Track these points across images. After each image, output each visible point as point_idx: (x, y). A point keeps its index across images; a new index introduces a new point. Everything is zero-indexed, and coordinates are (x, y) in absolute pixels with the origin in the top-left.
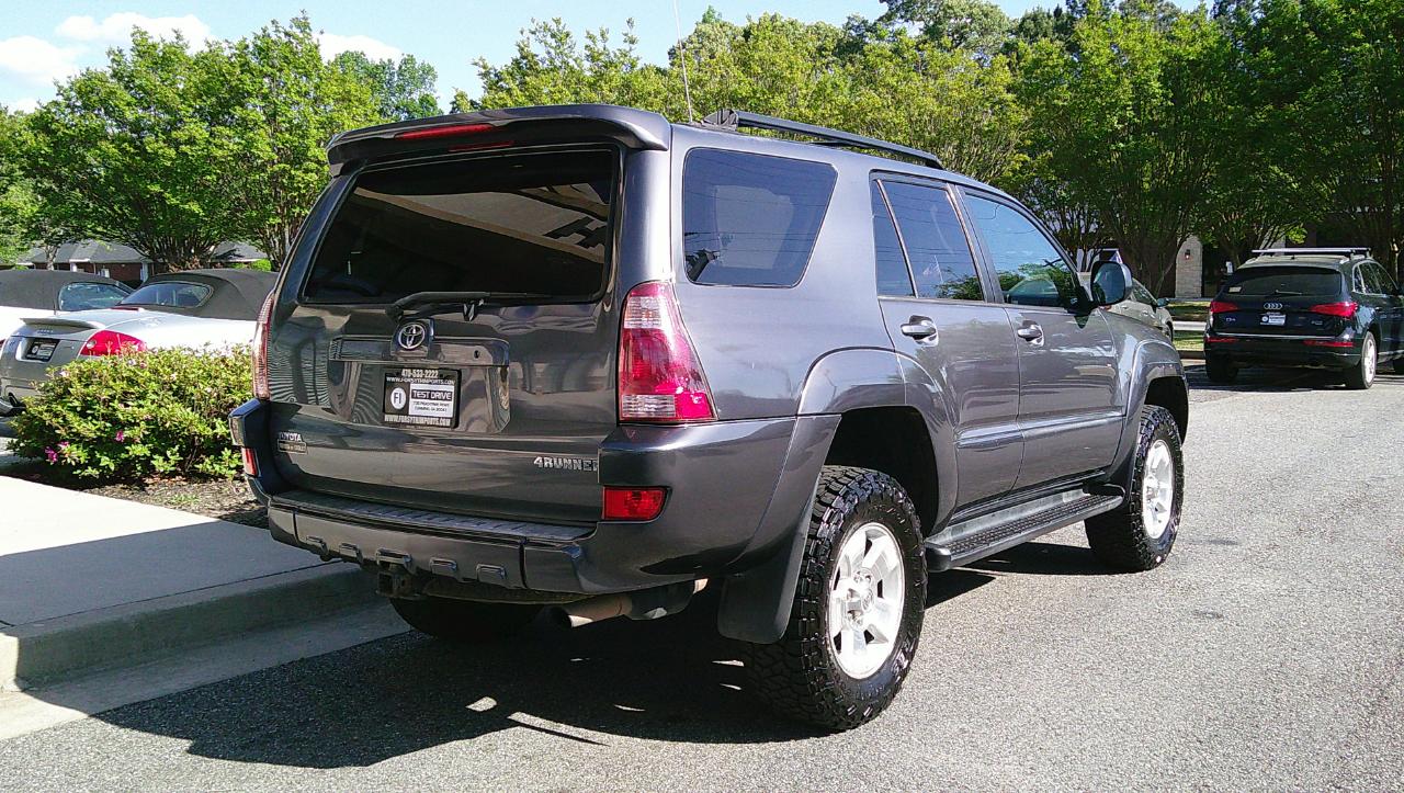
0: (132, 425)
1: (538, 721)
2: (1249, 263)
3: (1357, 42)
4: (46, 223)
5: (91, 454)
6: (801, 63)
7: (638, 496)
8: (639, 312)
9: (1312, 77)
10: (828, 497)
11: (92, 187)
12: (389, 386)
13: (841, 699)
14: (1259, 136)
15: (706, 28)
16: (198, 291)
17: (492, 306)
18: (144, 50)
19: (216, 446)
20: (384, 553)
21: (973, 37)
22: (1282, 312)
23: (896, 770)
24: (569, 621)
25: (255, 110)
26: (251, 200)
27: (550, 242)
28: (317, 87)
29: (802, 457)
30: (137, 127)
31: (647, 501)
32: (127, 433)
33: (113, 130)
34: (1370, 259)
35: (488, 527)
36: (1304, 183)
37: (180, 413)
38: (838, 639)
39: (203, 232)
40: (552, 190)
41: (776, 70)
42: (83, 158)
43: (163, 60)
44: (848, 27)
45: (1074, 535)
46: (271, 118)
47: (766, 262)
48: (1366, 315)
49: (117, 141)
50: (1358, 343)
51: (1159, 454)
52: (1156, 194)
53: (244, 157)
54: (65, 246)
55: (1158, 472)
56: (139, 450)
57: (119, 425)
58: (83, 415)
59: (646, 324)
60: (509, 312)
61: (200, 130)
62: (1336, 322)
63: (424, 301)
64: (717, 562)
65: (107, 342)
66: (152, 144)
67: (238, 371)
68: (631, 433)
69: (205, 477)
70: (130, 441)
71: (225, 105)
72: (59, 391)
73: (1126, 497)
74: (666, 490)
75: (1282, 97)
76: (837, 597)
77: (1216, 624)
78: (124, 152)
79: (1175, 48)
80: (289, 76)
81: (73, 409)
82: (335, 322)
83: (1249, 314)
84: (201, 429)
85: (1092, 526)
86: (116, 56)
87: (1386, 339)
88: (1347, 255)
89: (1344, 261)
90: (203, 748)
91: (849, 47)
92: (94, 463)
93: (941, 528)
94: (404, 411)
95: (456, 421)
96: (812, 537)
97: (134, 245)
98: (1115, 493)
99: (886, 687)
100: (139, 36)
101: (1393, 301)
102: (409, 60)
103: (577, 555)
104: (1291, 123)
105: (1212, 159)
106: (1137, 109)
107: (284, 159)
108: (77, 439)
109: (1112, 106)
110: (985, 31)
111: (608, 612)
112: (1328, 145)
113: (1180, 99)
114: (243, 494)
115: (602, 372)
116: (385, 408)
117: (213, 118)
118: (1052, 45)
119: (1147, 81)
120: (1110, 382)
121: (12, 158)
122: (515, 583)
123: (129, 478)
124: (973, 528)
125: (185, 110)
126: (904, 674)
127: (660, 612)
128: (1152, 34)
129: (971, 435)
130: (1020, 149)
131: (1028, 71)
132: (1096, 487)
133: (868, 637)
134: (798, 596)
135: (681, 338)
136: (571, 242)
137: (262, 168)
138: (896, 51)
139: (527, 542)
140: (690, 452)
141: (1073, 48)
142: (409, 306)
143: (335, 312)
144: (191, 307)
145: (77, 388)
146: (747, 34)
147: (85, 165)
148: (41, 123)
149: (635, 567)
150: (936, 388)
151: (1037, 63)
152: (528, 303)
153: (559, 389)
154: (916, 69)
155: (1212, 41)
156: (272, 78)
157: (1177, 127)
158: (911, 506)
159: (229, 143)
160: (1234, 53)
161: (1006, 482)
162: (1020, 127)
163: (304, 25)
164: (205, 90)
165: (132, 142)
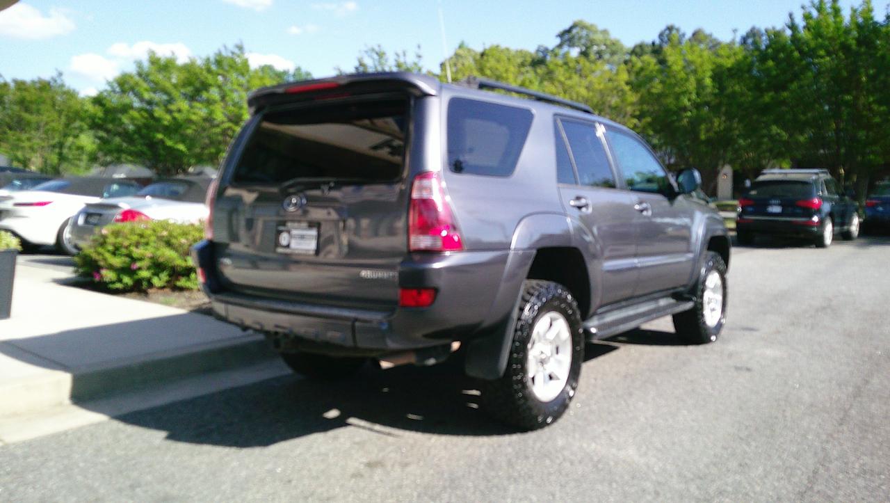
0: (140, 259)
1: (363, 423)
2: (761, 178)
3: (822, 57)
4: (100, 154)
5: (118, 275)
6: (512, 69)
7: (419, 294)
8: (421, 188)
9: (796, 77)
10: (528, 297)
11: (126, 136)
12: (280, 232)
13: (535, 412)
14: (765, 109)
15: (461, 52)
16: (181, 189)
17: (338, 186)
18: (154, 61)
19: (188, 272)
20: (277, 326)
21: (607, 56)
22: (779, 205)
23: (566, 453)
24: (380, 366)
25: (214, 93)
26: (212, 143)
27: (372, 153)
28: (248, 82)
29: (513, 276)
30: (150, 103)
31: (425, 296)
32: (138, 264)
33: (137, 104)
34: (828, 177)
35: (335, 312)
36: (791, 136)
37: (168, 254)
38: (533, 379)
39: (185, 160)
40: (372, 123)
41: (498, 73)
42: (120, 119)
43: (165, 67)
44: (538, 51)
45: (665, 324)
46: (223, 98)
47: (494, 163)
48: (826, 207)
49: (140, 110)
50: (821, 223)
51: (713, 280)
52: (709, 142)
53: (209, 119)
54: (111, 167)
55: (714, 290)
56: (145, 274)
57: (134, 260)
58: (114, 254)
59: (425, 195)
60: (349, 190)
61: (184, 105)
62: (809, 211)
63: (299, 184)
64: (465, 333)
65: (129, 215)
66: (159, 112)
67: (200, 230)
68: (417, 257)
69: (181, 289)
70: (140, 269)
71: (198, 91)
72: (102, 240)
73: (695, 302)
74: (436, 290)
75: (780, 87)
76: (533, 353)
77: (747, 374)
78: (143, 117)
79: (719, 61)
80: (233, 76)
81: (109, 251)
82: (249, 197)
83: (759, 206)
84: (179, 263)
85: (677, 318)
86: (139, 65)
87: (838, 220)
88: (817, 174)
89: (814, 177)
90: (174, 436)
91: (538, 62)
92: (120, 281)
93: (592, 316)
94: (288, 246)
95: (317, 252)
96: (519, 319)
97: (149, 168)
98: (689, 300)
99: (560, 406)
100: (152, 54)
101: (841, 199)
102: (298, 69)
103: (385, 327)
104: (783, 102)
105: (740, 121)
106: (698, 94)
107: (230, 120)
108: (111, 267)
109: (684, 93)
110: (613, 53)
111: (403, 361)
112: (804, 113)
113: (722, 88)
114: (202, 299)
115: (400, 224)
116: (277, 244)
117: (192, 98)
118: (650, 60)
119: (703, 79)
120: (686, 239)
121: (82, 119)
122: (350, 343)
123: (139, 289)
124: (610, 318)
125: (175, 93)
126: (571, 398)
127: (432, 361)
128: (706, 54)
129: (610, 265)
130: (633, 116)
131: (638, 74)
132: (679, 297)
133: (551, 378)
134: (511, 353)
135: (446, 205)
136: (384, 153)
137: (218, 126)
138: (566, 64)
139: (356, 320)
140: (450, 269)
141: (662, 62)
142: (291, 186)
143: (250, 191)
144: (176, 197)
145: (111, 240)
146: (483, 55)
147: (121, 124)
148: (98, 101)
149: (419, 335)
150: (589, 238)
151: (642, 69)
152: (359, 184)
153: (376, 234)
154: (576, 73)
155: (740, 57)
156: (224, 76)
157: (719, 105)
158: (575, 304)
159: (201, 111)
160: (752, 64)
161: (627, 292)
162: (632, 104)
163: (240, 48)
164: (187, 83)
165: (146, 111)
